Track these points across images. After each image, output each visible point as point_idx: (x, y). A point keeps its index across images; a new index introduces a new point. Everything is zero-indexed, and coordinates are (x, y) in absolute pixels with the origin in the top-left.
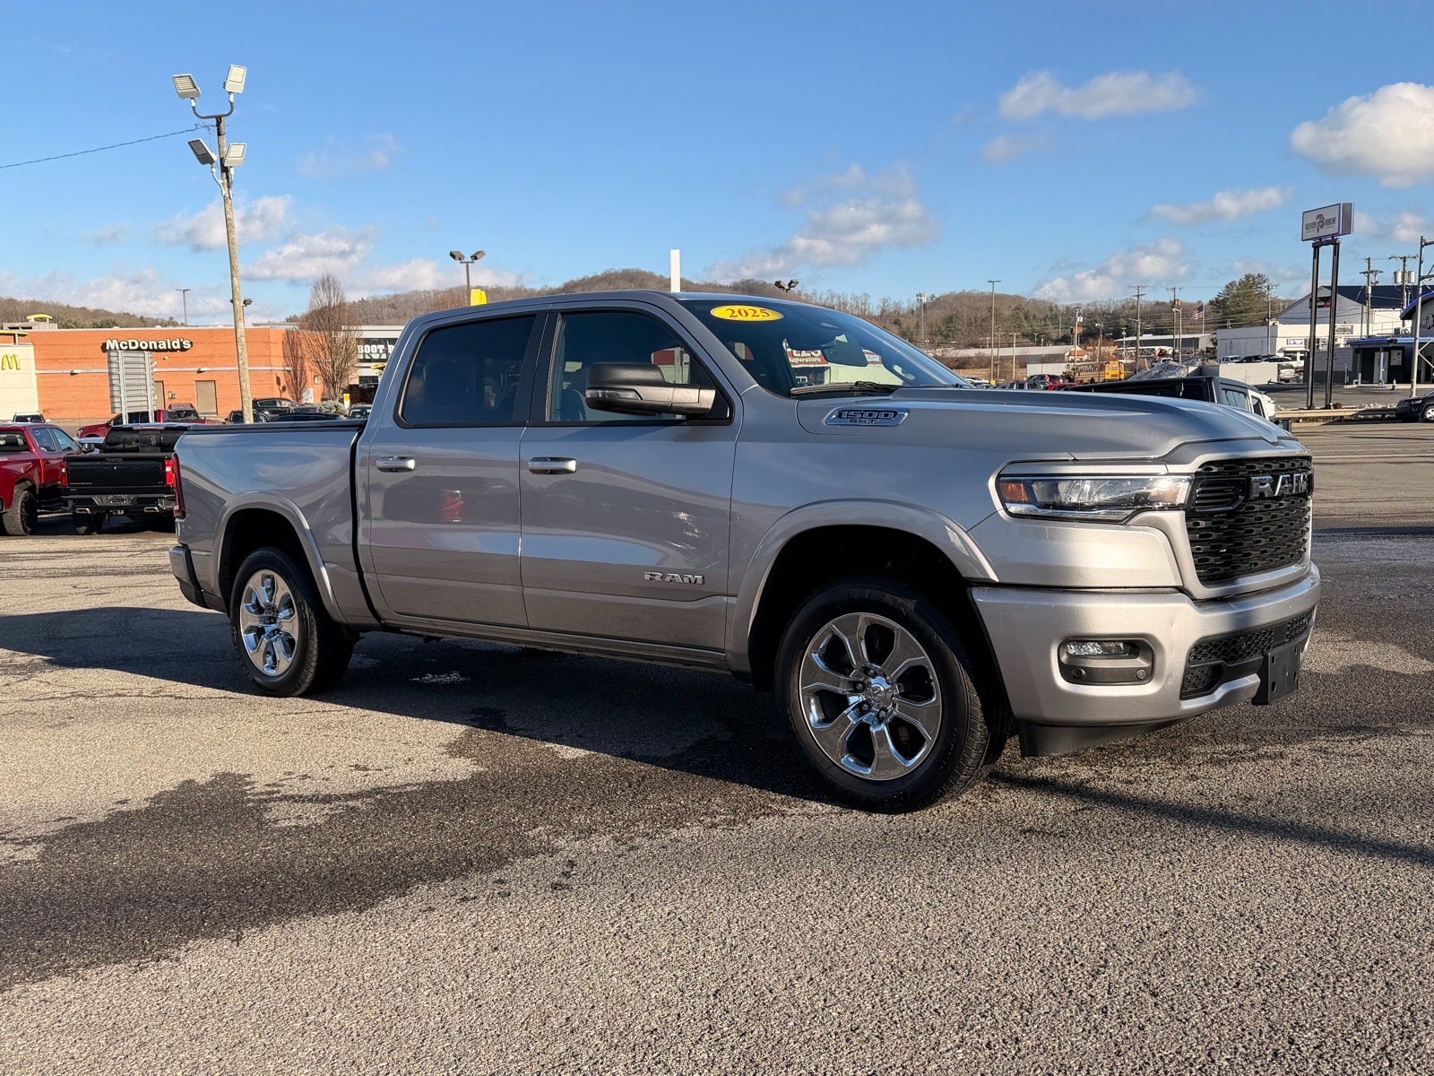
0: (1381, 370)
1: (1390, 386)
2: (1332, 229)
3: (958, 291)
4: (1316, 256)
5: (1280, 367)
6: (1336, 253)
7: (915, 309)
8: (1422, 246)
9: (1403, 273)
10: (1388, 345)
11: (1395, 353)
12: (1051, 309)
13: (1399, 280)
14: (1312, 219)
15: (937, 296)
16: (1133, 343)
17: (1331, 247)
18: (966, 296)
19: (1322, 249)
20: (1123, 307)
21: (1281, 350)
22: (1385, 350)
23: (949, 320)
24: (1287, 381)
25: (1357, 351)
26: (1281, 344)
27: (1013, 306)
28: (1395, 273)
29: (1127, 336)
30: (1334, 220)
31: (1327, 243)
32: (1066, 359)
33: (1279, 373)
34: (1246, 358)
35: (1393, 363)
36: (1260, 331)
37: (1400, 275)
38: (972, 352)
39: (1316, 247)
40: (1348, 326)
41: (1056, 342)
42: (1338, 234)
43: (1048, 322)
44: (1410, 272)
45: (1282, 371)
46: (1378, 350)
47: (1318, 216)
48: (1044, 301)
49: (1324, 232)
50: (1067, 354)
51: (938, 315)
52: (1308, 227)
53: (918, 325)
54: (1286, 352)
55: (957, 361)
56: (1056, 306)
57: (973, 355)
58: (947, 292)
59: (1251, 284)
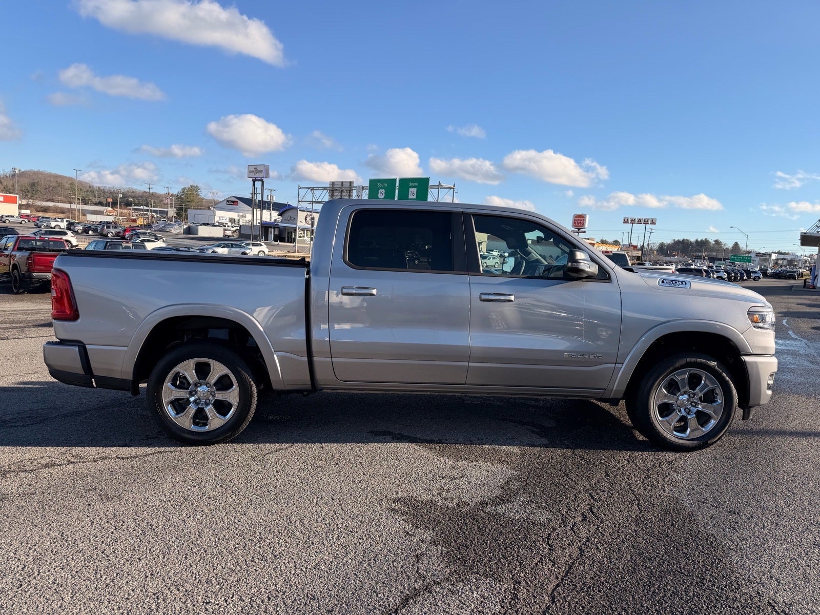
0: (271, 236)
1: (276, 243)
2: (261, 175)
3: (36, 170)
4: (254, 185)
5: (225, 230)
6: (263, 185)
7: (8, 175)
8: (299, 189)
9: (271, 196)
10: (273, 225)
11: (276, 229)
12: (90, 187)
13: (269, 199)
14: (252, 169)
15: (23, 170)
16: (135, 210)
17: (260, 182)
18: (40, 173)
19: (256, 182)
20: (128, 191)
21: (217, 222)
22: (274, 228)
23: (33, 185)
24: (229, 236)
25: (263, 227)
26: (217, 219)
27: (69, 182)
28: (268, 196)
29: (134, 206)
30: (262, 171)
31: (259, 180)
32: (105, 213)
33: (224, 233)
34: (203, 224)
35: (275, 233)
36: (207, 212)
37: (269, 196)
38: (51, 204)
39: (254, 181)
40: (244, 214)
41: (96, 204)
42: (263, 177)
43: (89, 193)
44: (273, 196)
45: (226, 232)
46: (271, 227)
47: (255, 168)
48: (86, 182)
49: (257, 175)
50: (105, 211)
51: (26, 181)
52: (251, 172)
53: (13, 185)
54: (219, 223)
55: (41, 207)
56: (93, 186)
57: (52, 206)
58: (29, 169)
59: (194, 189)
